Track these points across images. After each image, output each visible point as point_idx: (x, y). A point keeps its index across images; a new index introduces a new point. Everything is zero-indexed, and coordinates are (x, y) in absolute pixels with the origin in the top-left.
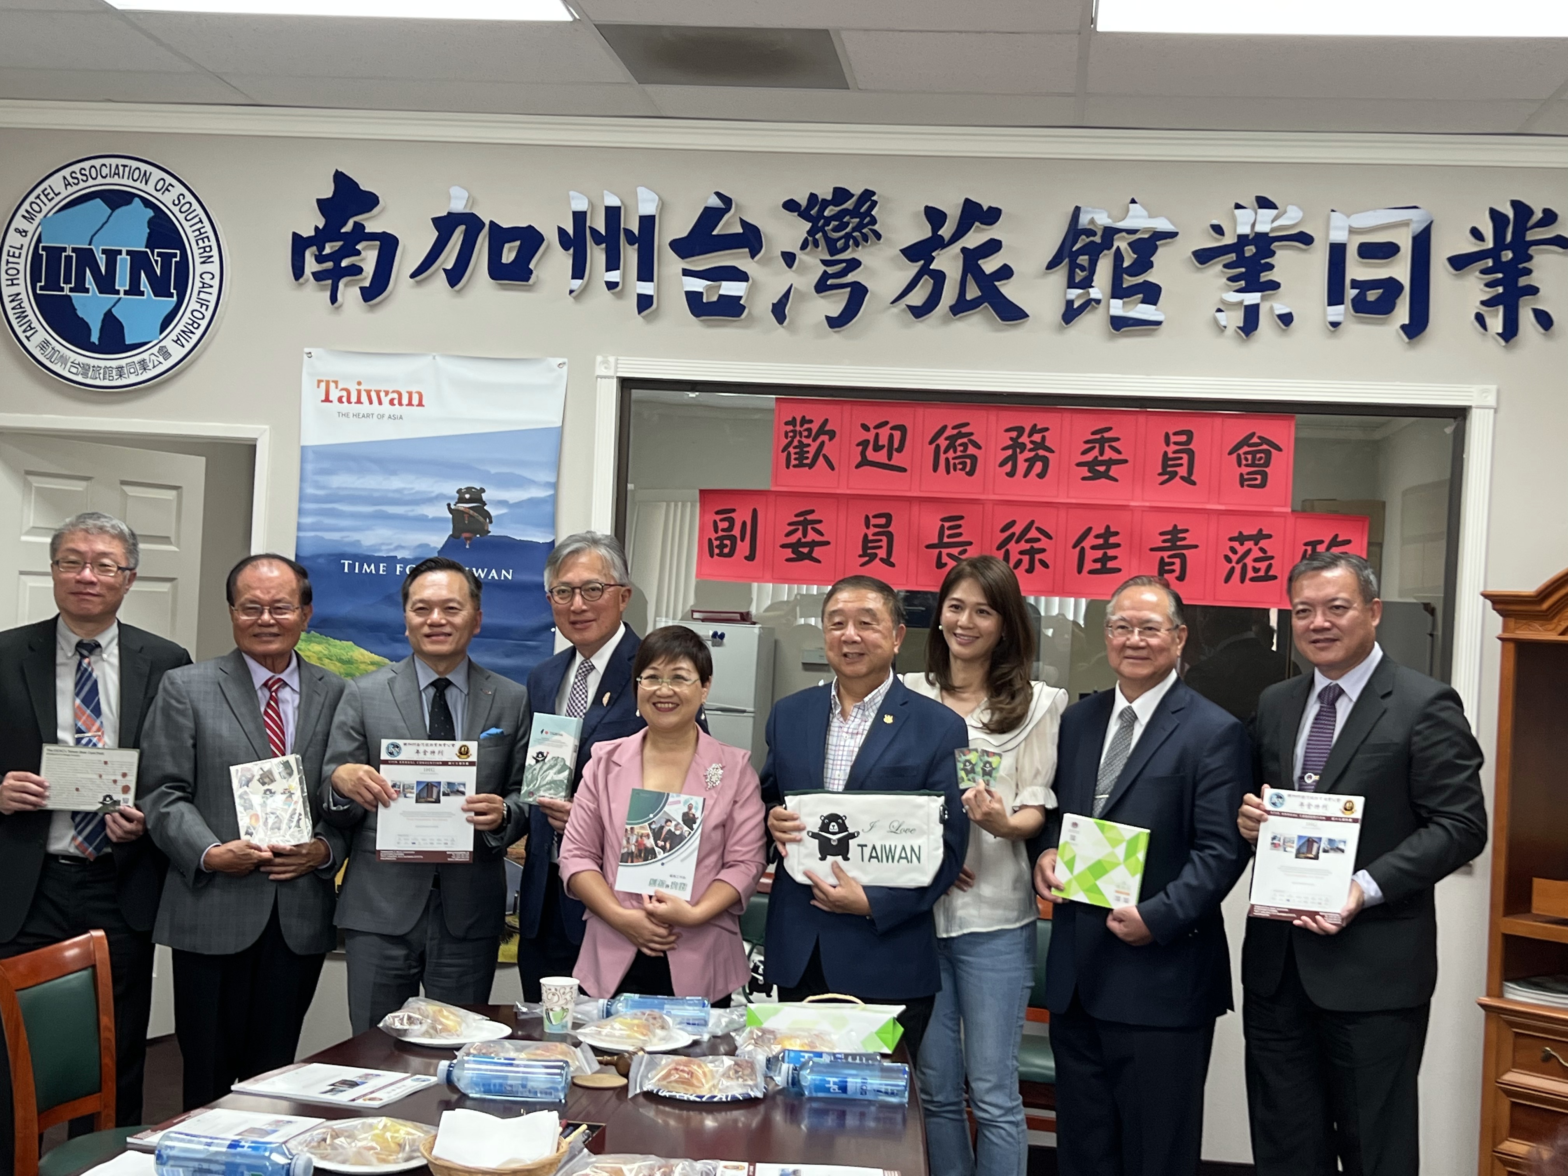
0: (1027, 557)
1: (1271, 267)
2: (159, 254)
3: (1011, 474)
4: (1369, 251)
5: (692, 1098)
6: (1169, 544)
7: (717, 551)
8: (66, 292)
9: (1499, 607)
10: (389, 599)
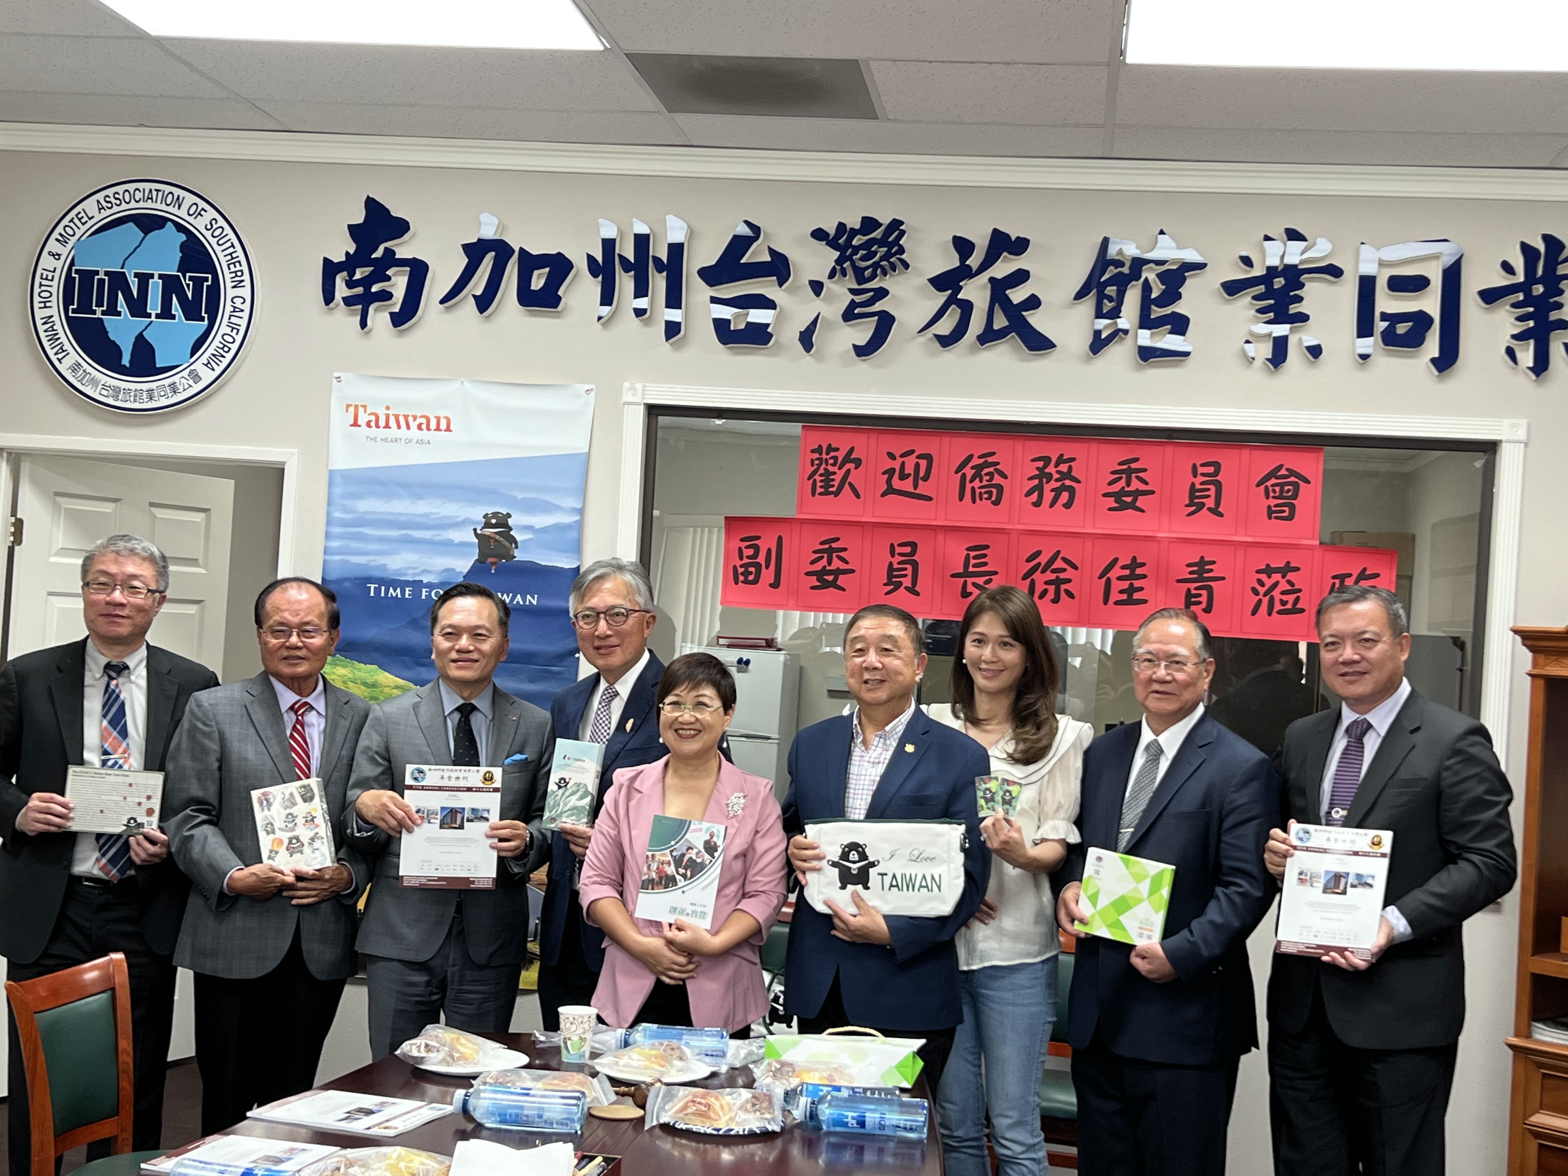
0: (1053, 587)
1: (1300, 299)
2: (191, 278)
3: (1037, 504)
4: (1399, 284)
5: (709, 1131)
6: (1196, 576)
7: (741, 578)
8: (98, 315)
9: (1529, 643)
10: (414, 623)
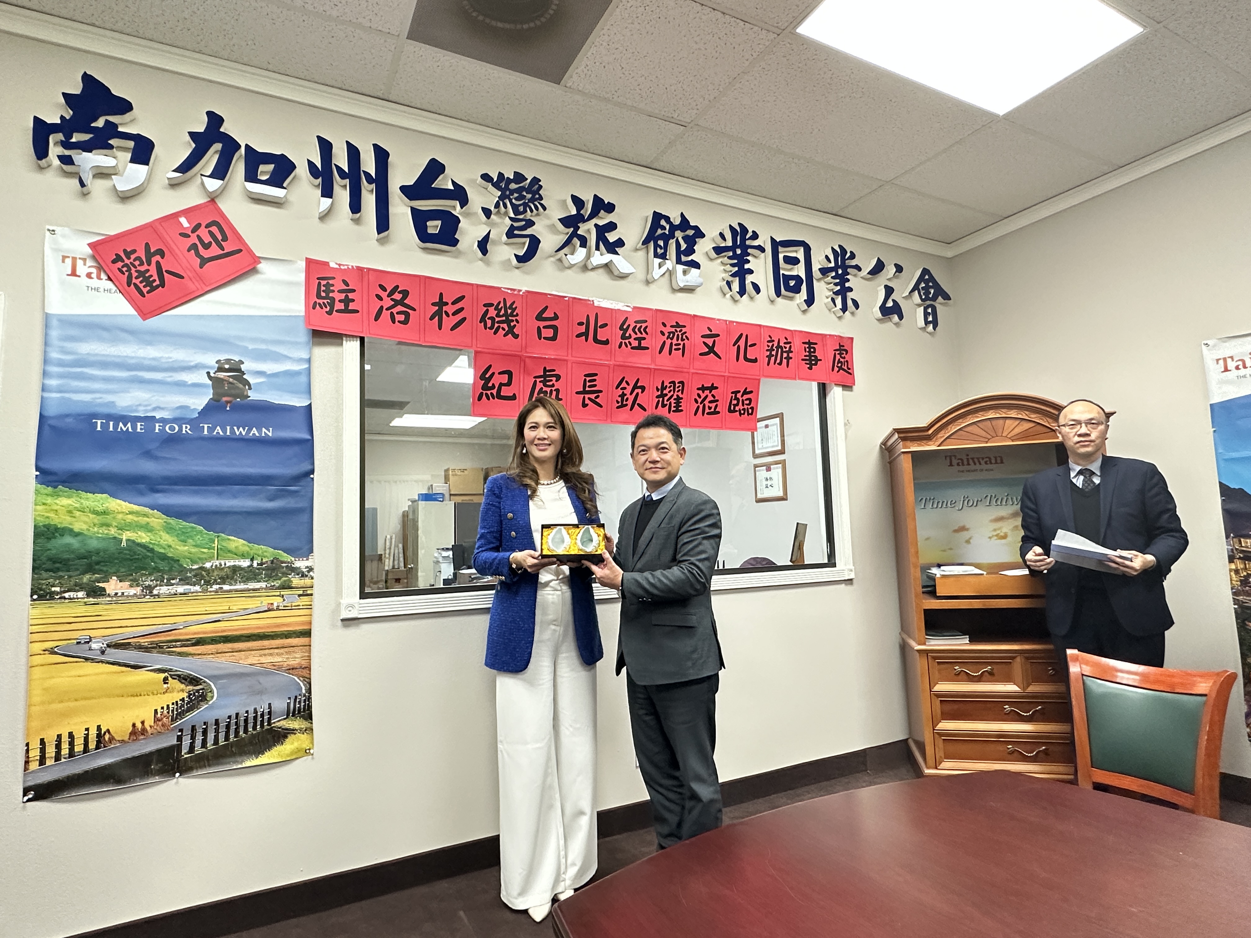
1: (749, 261)
9: (902, 435)
10: (148, 454)
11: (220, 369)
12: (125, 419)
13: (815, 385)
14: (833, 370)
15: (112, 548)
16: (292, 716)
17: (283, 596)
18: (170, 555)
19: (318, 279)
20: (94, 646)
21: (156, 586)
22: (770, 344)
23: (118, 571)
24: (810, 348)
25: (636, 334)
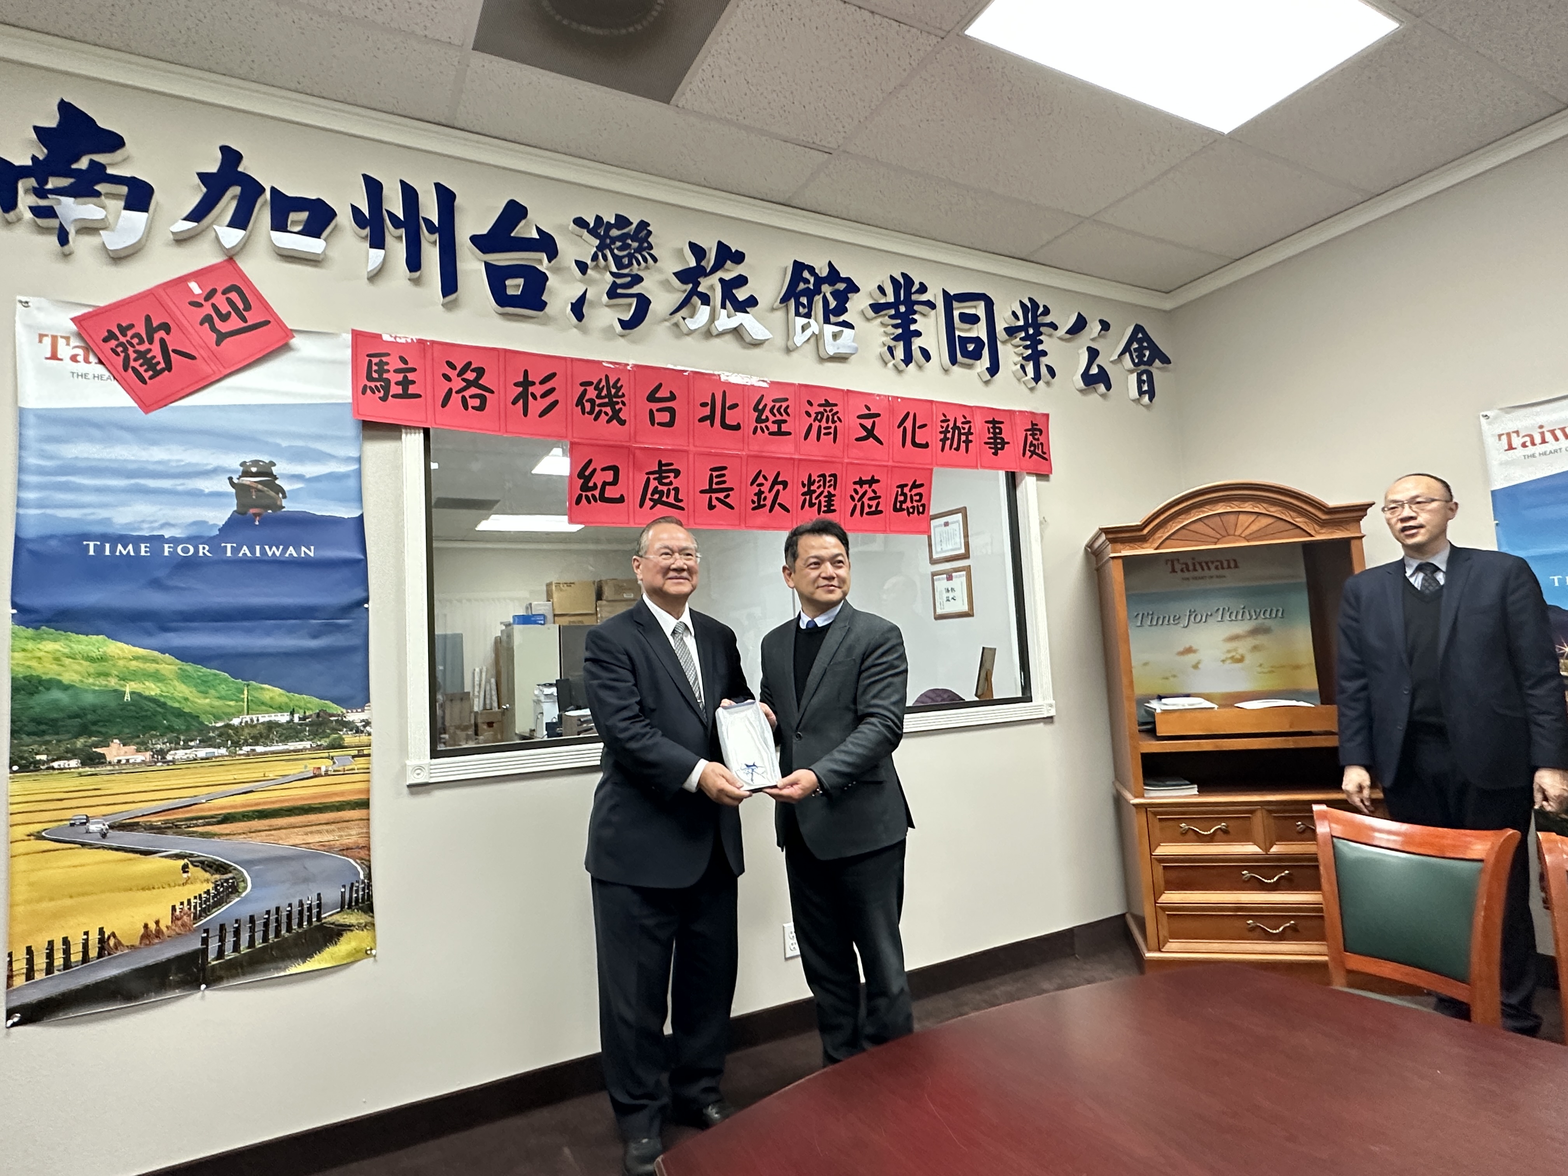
1: (915, 321)
9: (1110, 536)
10: (156, 584)
11: (246, 473)
12: (124, 540)
13: (1002, 475)
14: (1024, 454)
15: (113, 704)
16: (350, 907)
17: (332, 758)
18: (187, 710)
19: (368, 356)
20: (93, 828)
21: (171, 749)
22: (945, 425)
23: (120, 732)
24: (994, 428)
25: (775, 415)
